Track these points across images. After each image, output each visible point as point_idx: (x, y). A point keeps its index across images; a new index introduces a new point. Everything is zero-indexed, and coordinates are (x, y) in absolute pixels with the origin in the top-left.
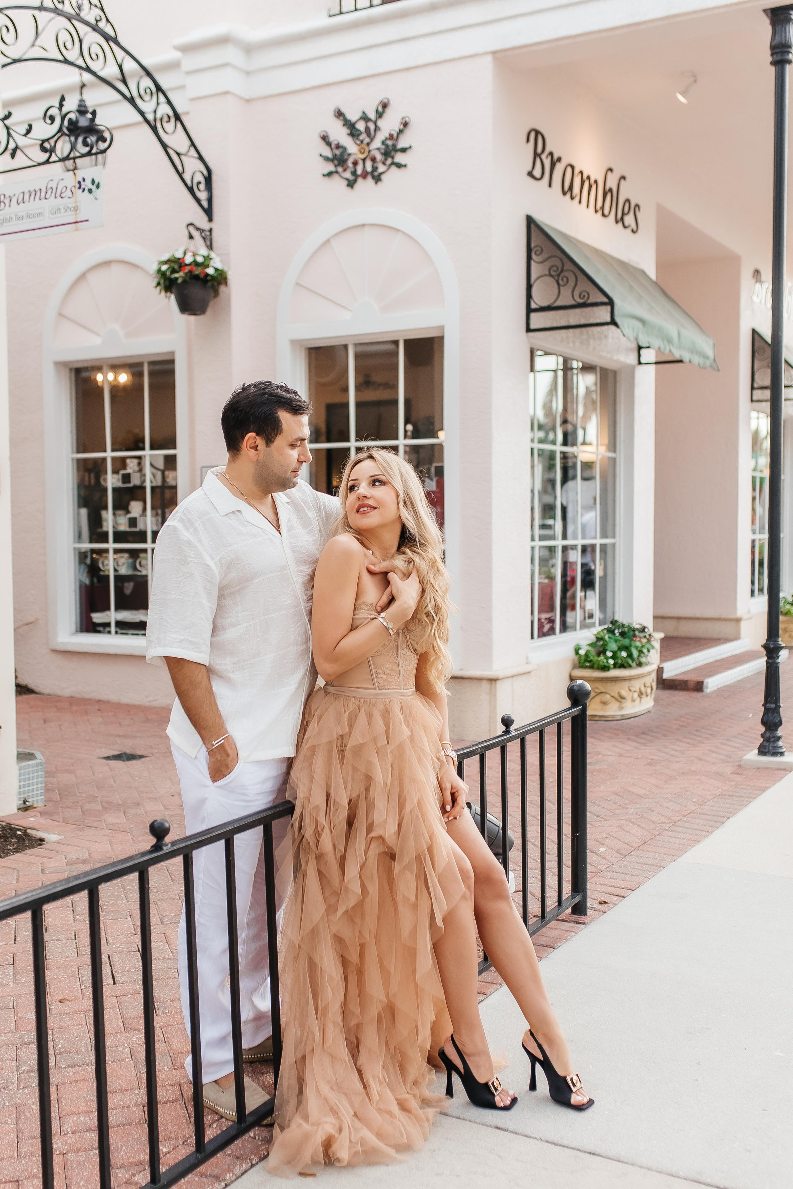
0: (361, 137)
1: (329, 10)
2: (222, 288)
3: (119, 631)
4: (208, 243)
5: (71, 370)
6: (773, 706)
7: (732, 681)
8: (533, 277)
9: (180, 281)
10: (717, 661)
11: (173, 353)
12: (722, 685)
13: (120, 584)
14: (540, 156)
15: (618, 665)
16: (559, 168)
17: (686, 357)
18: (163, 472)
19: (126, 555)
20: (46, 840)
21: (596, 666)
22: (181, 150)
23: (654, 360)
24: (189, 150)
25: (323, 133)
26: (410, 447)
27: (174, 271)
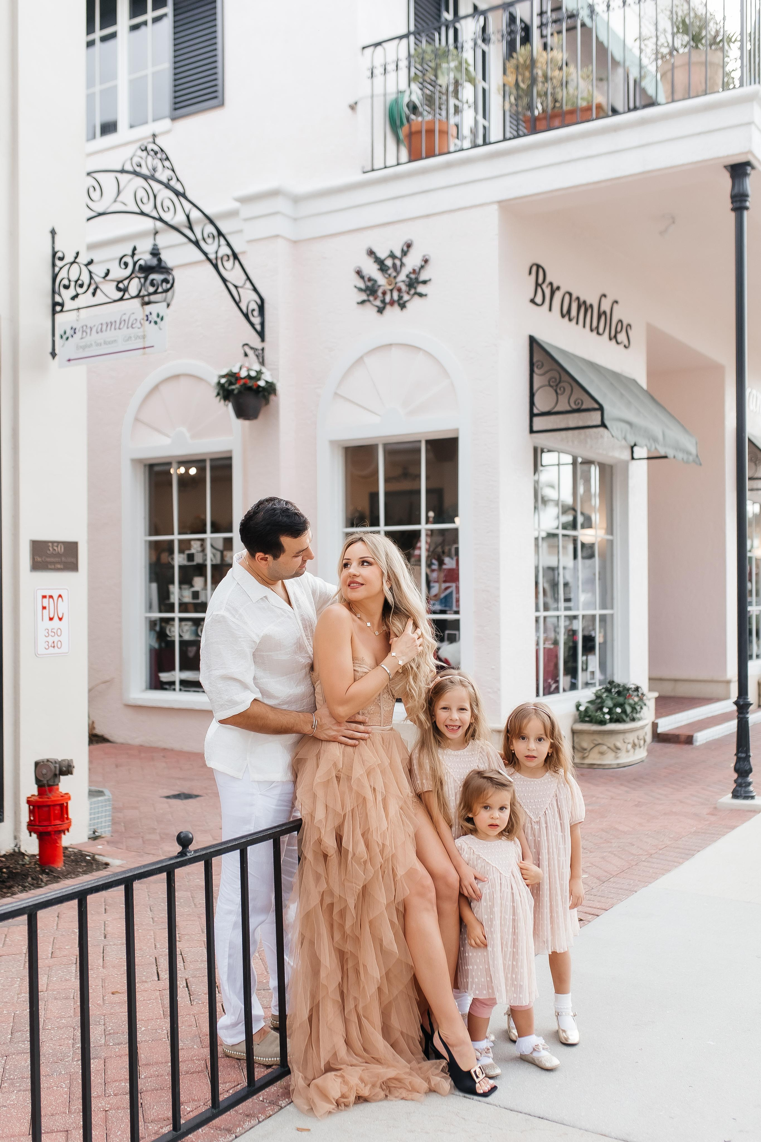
0: (389, 272)
1: (363, 167)
2: (272, 398)
3: (183, 688)
4: (261, 360)
5: (145, 466)
6: (743, 755)
7: (720, 736)
8: (536, 387)
9: (236, 392)
10: (708, 718)
11: (230, 452)
12: (711, 739)
13: (184, 648)
14: (541, 286)
15: (614, 720)
16: (558, 296)
17: (671, 453)
18: (222, 552)
19: (190, 623)
20: (111, 864)
21: (594, 721)
22: (239, 284)
23: (645, 455)
24: (245, 284)
25: (358, 269)
26: (432, 531)
27: (231, 383)
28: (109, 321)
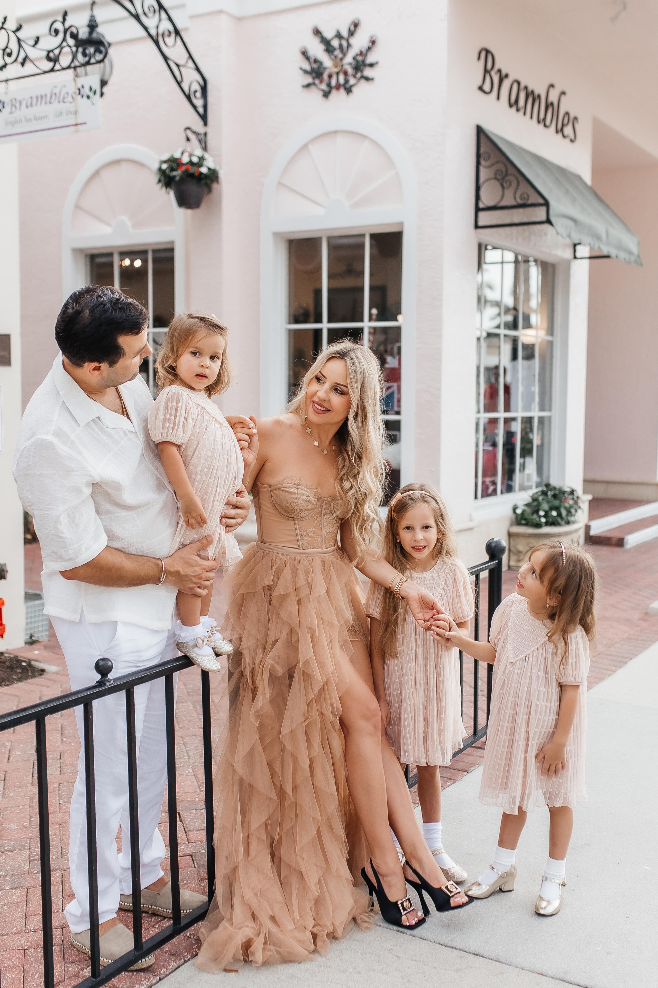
0: (336, 53)
2: (215, 186)
4: (203, 145)
5: (86, 256)
7: (650, 538)
8: (482, 179)
9: (177, 178)
11: (172, 243)
12: (641, 542)
14: (489, 72)
15: (549, 523)
16: (506, 84)
17: (613, 252)
20: (46, 671)
21: (530, 523)
22: (180, 62)
23: (587, 255)
24: (187, 62)
25: (303, 50)
26: (375, 329)
27: (172, 169)
28: (39, 94)
